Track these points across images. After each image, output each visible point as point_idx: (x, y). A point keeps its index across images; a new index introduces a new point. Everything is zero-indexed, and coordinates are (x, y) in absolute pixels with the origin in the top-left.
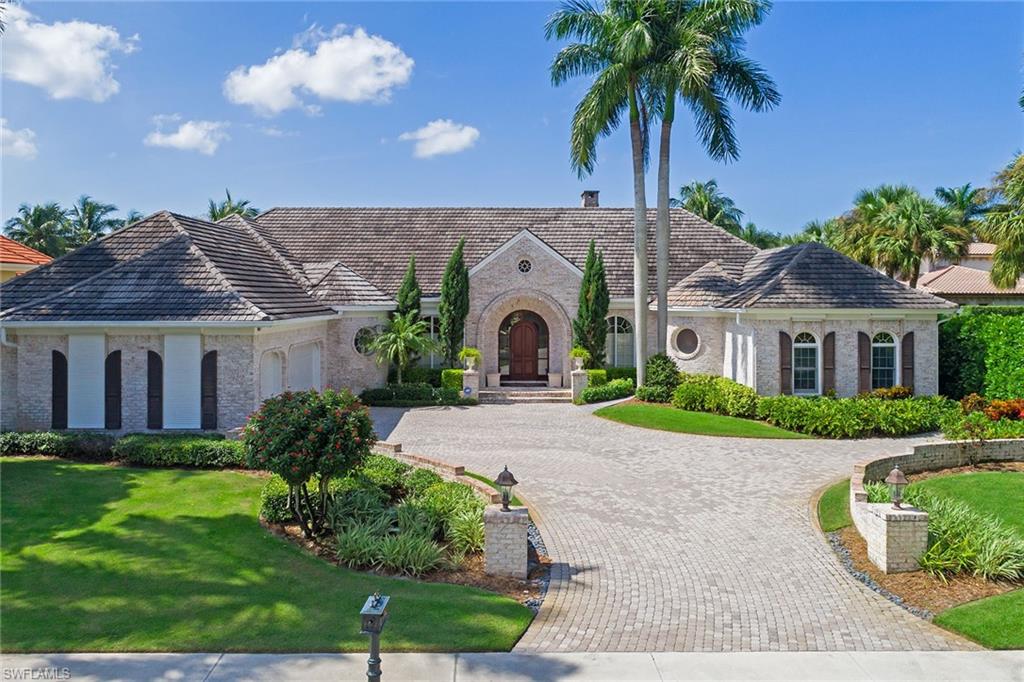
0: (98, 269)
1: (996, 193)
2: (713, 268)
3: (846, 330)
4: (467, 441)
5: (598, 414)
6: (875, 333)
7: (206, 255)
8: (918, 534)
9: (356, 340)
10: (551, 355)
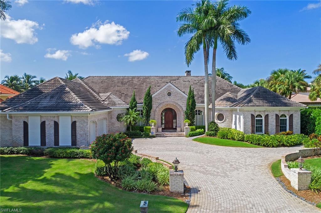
0: (37, 95)
1: (319, 71)
2: (228, 94)
3: (272, 113)
4: (154, 149)
5: (194, 140)
6: (281, 114)
7: (71, 91)
8: (308, 178)
9: (117, 117)
10: (177, 122)
